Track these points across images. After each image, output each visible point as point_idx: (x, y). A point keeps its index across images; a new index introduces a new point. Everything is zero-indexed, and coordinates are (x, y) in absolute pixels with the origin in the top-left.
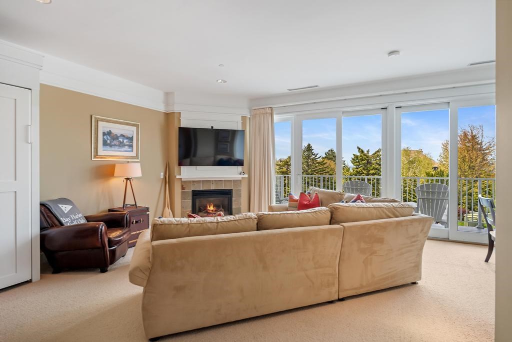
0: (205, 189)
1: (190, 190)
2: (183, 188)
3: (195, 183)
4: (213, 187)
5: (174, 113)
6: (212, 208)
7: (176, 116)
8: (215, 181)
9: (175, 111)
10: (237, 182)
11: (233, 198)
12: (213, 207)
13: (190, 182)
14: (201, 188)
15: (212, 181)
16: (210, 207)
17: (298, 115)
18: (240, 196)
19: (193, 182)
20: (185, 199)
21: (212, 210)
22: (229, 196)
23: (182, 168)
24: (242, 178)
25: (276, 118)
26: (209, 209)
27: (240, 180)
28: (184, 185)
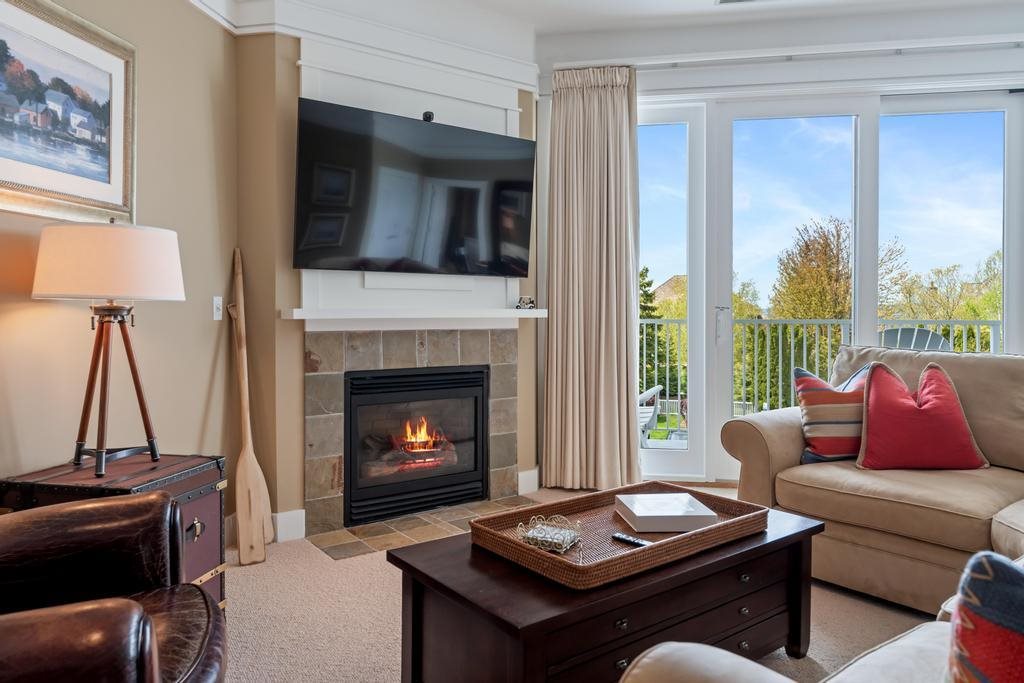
0: (395, 365)
1: (336, 367)
2: (309, 363)
3: (357, 343)
4: (423, 359)
5: (273, 34)
6: (422, 436)
7: (282, 50)
8: (431, 332)
9: (277, 29)
10: (503, 338)
11: (491, 402)
12: (429, 433)
13: (338, 335)
14: (380, 361)
15: (421, 332)
16: (414, 432)
17: (720, 102)
18: (512, 391)
19: (352, 336)
20: (318, 411)
21: (425, 444)
22: (477, 391)
23: (309, 277)
24: (522, 321)
25: (645, 105)
26: (411, 438)
27: (514, 332)
28: (313, 347)
